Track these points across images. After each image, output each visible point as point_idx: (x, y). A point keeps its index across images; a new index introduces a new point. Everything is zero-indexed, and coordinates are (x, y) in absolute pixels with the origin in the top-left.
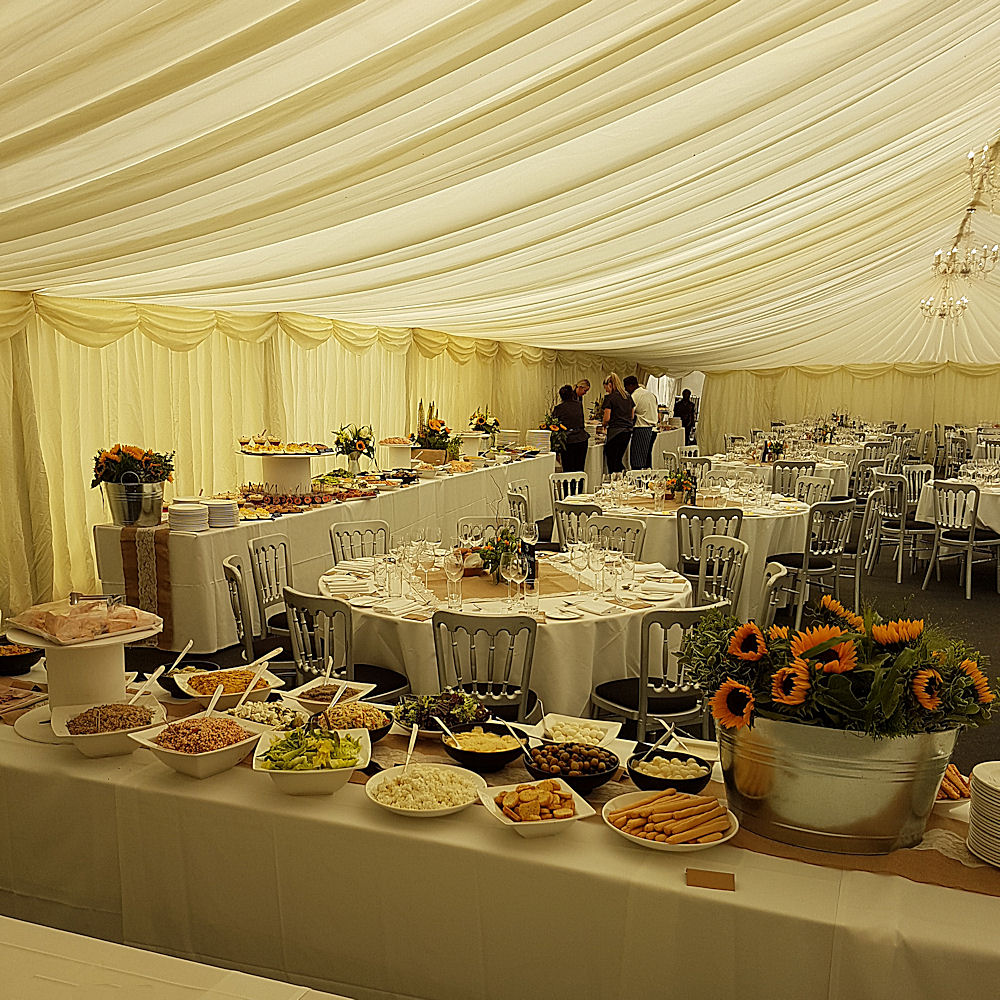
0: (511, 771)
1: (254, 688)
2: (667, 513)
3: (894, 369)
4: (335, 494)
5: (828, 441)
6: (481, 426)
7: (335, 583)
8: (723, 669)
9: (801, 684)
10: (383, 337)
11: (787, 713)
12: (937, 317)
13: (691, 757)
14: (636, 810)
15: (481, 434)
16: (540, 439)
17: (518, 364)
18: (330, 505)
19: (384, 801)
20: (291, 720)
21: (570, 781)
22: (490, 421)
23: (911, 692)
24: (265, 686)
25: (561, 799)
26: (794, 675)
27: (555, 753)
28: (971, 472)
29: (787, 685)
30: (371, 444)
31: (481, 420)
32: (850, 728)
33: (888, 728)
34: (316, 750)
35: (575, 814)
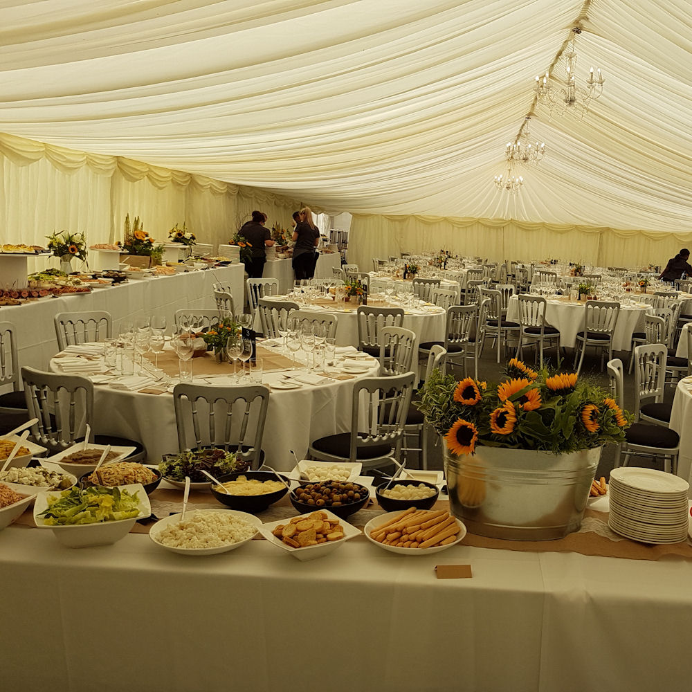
0: (276, 510)
1: (17, 454)
2: (348, 310)
3: (478, 222)
4: (51, 290)
5: (443, 267)
6: (179, 238)
7: (66, 363)
8: (451, 413)
9: (511, 419)
10: (91, 161)
11: (500, 441)
12: (504, 189)
13: (422, 482)
14: (393, 526)
15: (181, 245)
16: (232, 252)
17: (207, 193)
18: (47, 299)
19: (170, 544)
20: (59, 482)
21: (334, 511)
22: (188, 235)
23: (582, 420)
24: (26, 453)
25: (331, 525)
26: (507, 412)
27: (317, 490)
28: (539, 290)
29: (501, 421)
30: (82, 248)
31: (179, 234)
32: (541, 449)
33: (566, 447)
34: (98, 505)
35: (344, 536)
